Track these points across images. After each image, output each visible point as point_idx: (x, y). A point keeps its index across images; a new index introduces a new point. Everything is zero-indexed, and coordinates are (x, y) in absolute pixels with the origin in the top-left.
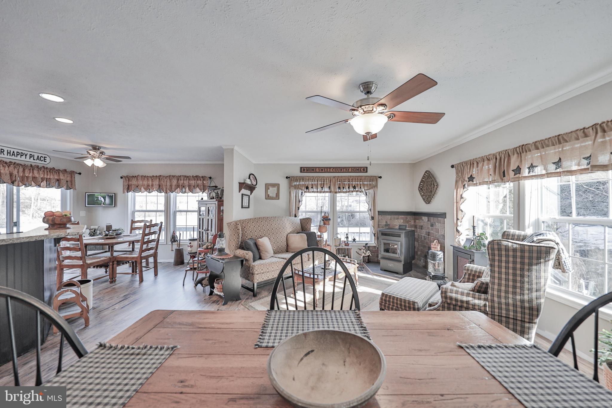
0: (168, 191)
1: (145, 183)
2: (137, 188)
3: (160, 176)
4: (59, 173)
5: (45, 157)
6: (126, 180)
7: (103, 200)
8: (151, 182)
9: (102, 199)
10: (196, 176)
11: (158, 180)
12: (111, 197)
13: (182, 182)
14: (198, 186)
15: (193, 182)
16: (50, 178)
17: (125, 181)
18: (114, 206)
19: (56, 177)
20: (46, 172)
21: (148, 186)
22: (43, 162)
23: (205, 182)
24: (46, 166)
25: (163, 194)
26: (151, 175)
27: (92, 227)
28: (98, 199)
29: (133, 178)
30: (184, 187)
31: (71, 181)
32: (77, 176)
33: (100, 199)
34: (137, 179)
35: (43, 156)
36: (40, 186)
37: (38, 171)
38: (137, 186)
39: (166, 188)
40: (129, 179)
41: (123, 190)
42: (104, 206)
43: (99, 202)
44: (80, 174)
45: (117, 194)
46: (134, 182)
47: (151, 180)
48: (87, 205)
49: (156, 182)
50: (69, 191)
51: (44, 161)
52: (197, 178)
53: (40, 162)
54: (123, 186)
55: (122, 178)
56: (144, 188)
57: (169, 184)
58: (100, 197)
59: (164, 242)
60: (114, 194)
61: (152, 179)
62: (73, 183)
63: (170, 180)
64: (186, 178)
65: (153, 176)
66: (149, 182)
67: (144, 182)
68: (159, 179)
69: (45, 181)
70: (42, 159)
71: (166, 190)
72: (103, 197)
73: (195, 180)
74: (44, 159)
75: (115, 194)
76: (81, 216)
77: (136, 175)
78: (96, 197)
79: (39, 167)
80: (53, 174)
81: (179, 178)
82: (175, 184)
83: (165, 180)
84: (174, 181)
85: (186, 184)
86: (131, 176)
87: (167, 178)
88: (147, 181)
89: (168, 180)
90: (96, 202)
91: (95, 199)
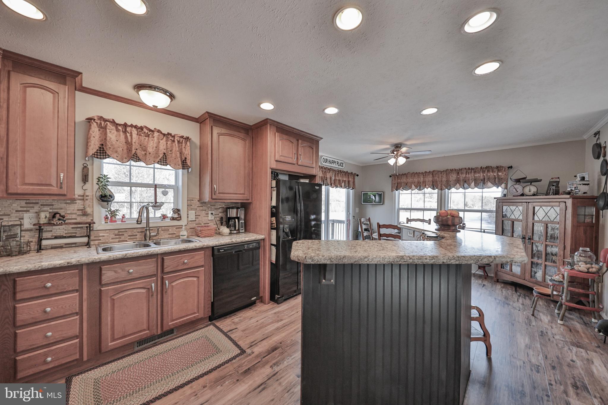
0: (444, 187)
1: (416, 180)
2: (407, 186)
3: (434, 171)
6: (395, 178)
7: (374, 198)
8: (422, 179)
9: (373, 197)
10: (487, 167)
11: (431, 176)
12: (380, 195)
13: (464, 176)
14: (489, 179)
15: (480, 175)
17: (394, 180)
18: (382, 204)
21: (419, 183)
23: (500, 174)
25: (436, 191)
26: (423, 171)
29: (403, 176)
30: (465, 181)
31: (354, 182)
32: (356, 177)
33: (371, 197)
34: (407, 176)
36: (341, 186)
38: (407, 184)
39: (442, 184)
40: (398, 178)
41: (392, 188)
42: (374, 203)
43: (371, 200)
44: (358, 175)
45: (385, 192)
46: (404, 180)
47: (422, 176)
48: (362, 203)
49: (430, 178)
50: (352, 190)
52: (488, 169)
54: (392, 184)
55: (390, 176)
56: (414, 185)
57: (445, 180)
58: (372, 195)
60: (382, 193)
61: (423, 176)
62: (355, 184)
64: (470, 171)
65: (426, 172)
66: (419, 179)
67: (414, 179)
68: (433, 174)
71: (441, 186)
72: (374, 195)
73: (484, 172)
76: (357, 212)
77: (406, 173)
78: (369, 196)
80: (348, 176)
81: (458, 171)
82: (454, 179)
83: (440, 176)
84: (453, 176)
85: (470, 178)
86: (401, 175)
87: (443, 173)
88: (418, 178)
89: (445, 175)
90: (368, 200)
91: (369, 198)
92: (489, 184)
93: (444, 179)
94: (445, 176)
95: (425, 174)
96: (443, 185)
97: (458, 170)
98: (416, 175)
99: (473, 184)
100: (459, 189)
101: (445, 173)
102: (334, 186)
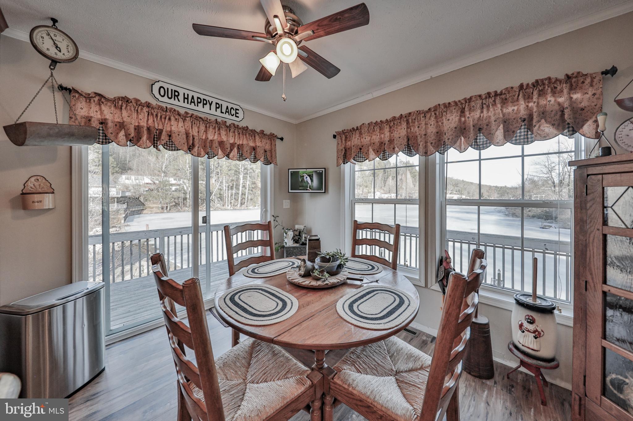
0: (431, 148)
1: (377, 138)
2: (361, 153)
3: (410, 113)
4: (255, 137)
5: (236, 109)
6: (341, 139)
7: (309, 181)
8: (387, 134)
9: (308, 178)
11: (404, 125)
12: (320, 175)
13: (478, 114)
16: (242, 145)
17: (340, 142)
18: (323, 191)
19: (252, 144)
20: (236, 134)
21: (383, 145)
22: (234, 118)
24: (236, 123)
26: (389, 117)
27: (297, 227)
28: (303, 180)
29: (354, 133)
30: (480, 130)
31: (271, 151)
32: (278, 142)
33: (305, 180)
34: (361, 134)
35: (235, 107)
36: (228, 156)
37: (227, 130)
38: (361, 149)
39: (426, 142)
40: (346, 137)
41: (338, 159)
42: (311, 191)
43: (304, 184)
44: (282, 139)
45: (328, 169)
46: (355, 141)
47: (388, 129)
48: (290, 191)
50: (269, 167)
51: (236, 116)
53: (230, 117)
54: (337, 152)
55: (335, 136)
56: (374, 150)
57: (434, 131)
58: (306, 176)
59: (420, 280)
60: (324, 170)
61: (390, 127)
62: (273, 153)
63: (436, 117)
64: (492, 100)
65: (394, 118)
66: (382, 136)
67: (374, 137)
68: (408, 123)
69: (235, 150)
70: (233, 112)
71: (426, 147)
72: (309, 176)
74: (236, 113)
75: (325, 168)
76: (284, 207)
77: (359, 126)
78: (301, 177)
79: (228, 124)
80: (246, 137)
81: (464, 106)
82: (453, 125)
83: (423, 123)
84: (451, 118)
85: (493, 119)
86: (351, 130)
87: (428, 116)
88: (381, 133)
89: (433, 119)
90: (300, 184)
91: (300, 180)
92: (547, 128)
93: (432, 130)
94: (432, 121)
95: (392, 124)
96: (429, 144)
97: (462, 104)
98: (376, 128)
99: (499, 133)
100: (465, 150)
101: (433, 114)
102: (203, 153)
